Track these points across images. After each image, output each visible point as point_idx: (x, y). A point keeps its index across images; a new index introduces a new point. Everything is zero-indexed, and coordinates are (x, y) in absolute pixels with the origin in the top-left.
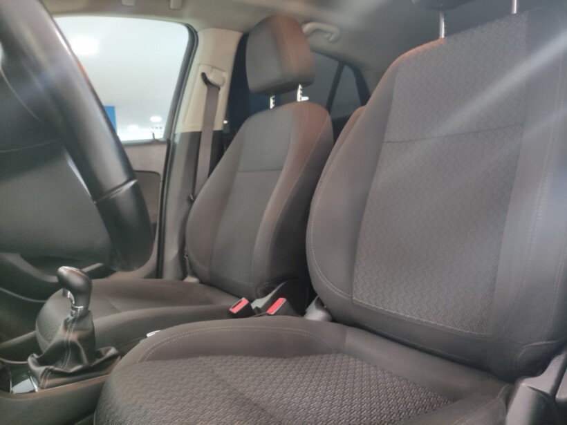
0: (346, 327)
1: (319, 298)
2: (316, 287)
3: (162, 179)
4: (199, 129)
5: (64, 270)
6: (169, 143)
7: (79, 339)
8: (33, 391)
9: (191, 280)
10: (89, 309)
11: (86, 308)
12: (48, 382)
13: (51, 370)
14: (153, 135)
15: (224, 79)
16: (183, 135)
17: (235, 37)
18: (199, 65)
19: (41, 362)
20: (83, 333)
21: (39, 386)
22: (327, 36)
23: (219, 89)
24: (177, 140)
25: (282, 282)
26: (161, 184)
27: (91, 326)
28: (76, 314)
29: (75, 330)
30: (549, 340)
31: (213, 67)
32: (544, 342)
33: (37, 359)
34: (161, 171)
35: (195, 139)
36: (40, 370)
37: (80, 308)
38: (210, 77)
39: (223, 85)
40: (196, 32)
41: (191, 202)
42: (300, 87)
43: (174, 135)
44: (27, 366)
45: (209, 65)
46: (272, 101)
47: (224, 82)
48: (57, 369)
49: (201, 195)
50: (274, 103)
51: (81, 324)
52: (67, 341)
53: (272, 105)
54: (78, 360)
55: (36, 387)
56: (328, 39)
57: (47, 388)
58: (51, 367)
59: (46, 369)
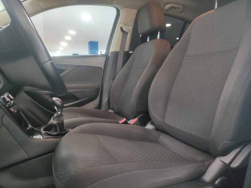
0: (161, 133)
1: (152, 121)
2: (151, 116)
3: (103, 70)
4: (118, 50)
5: (54, 99)
6: (106, 56)
7: (57, 123)
8: (41, 139)
9: (111, 111)
10: (62, 114)
11: (61, 113)
12: (46, 137)
13: (47, 133)
14: (101, 52)
15: (130, 29)
16: (112, 52)
17: (135, 11)
18: (120, 24)
19: (45, 130)
20: (59, 122)
21: (42, 137)
22: (177, 10)
23: (128, 34)
24: (110, 55)
25: (142, 114)
26: (103, 72)
27: (62, 120)
28: (57, 115)
29: (57, 120)
30: (230, 141)
31: (125, 25)
32: (228, 142)
33: (44, 129)
34: (103, 67)
35: (116, 54)
36: (43, 132)
37: (59, 113)
38: (124, 29)
39: (129, 32)
40: (119, 10)
41: (113, 80)
42: (159, 32)
43: (109, 52)
44: (40, 131)
45: (123, 24)
46: (148, 39)
47: (130, 31)
48: (49, 133)
49: (117, 77)
50: (149, 40)
51: (59, 118)
52: (53, 124)
53: (148, 41)
54: (56, 131)
55: (42, 138)
56: (178, 11)
57: (45, 138)
58: (47, 132)
59: (46, 132)
